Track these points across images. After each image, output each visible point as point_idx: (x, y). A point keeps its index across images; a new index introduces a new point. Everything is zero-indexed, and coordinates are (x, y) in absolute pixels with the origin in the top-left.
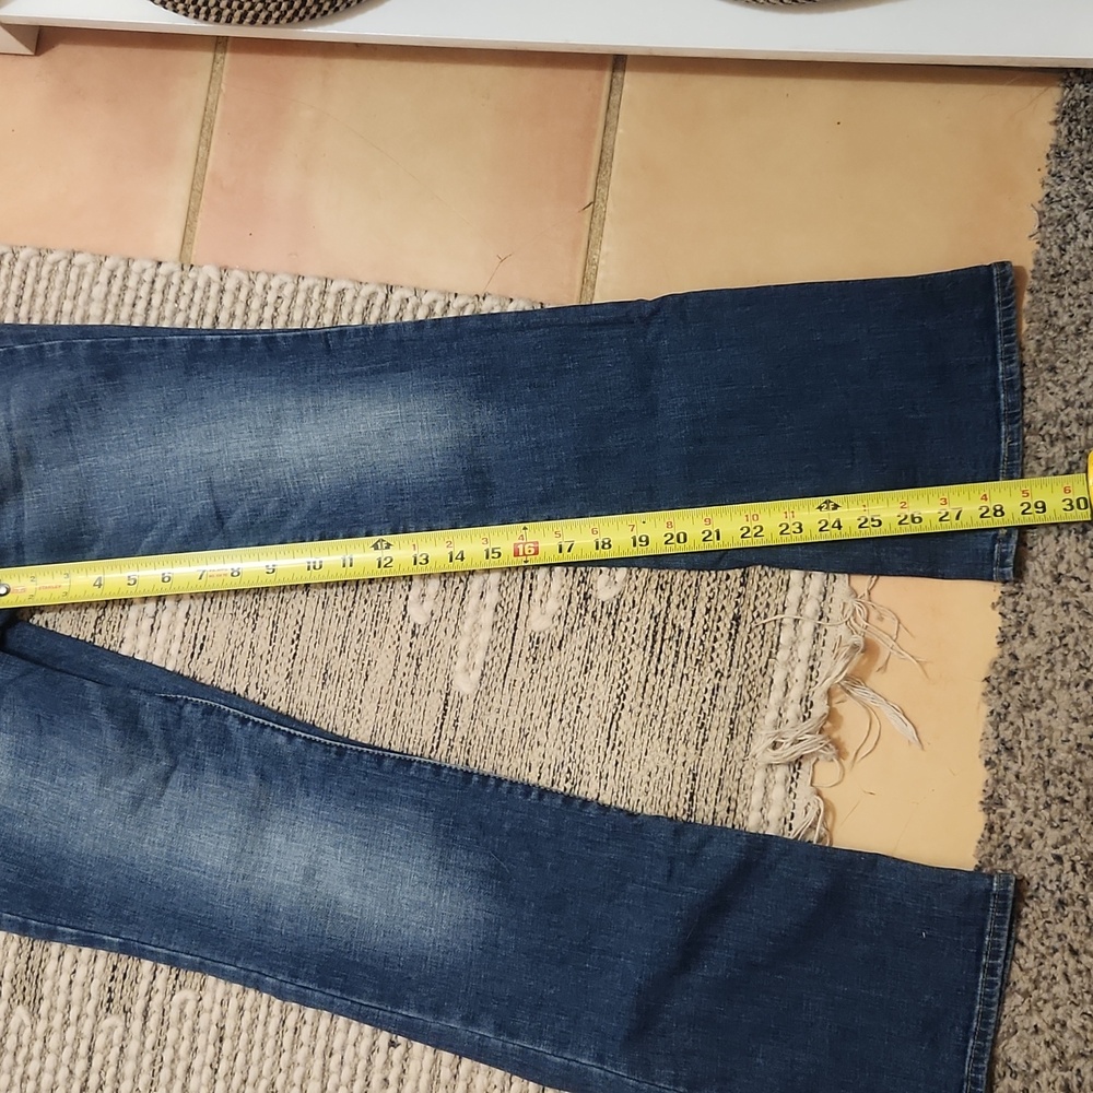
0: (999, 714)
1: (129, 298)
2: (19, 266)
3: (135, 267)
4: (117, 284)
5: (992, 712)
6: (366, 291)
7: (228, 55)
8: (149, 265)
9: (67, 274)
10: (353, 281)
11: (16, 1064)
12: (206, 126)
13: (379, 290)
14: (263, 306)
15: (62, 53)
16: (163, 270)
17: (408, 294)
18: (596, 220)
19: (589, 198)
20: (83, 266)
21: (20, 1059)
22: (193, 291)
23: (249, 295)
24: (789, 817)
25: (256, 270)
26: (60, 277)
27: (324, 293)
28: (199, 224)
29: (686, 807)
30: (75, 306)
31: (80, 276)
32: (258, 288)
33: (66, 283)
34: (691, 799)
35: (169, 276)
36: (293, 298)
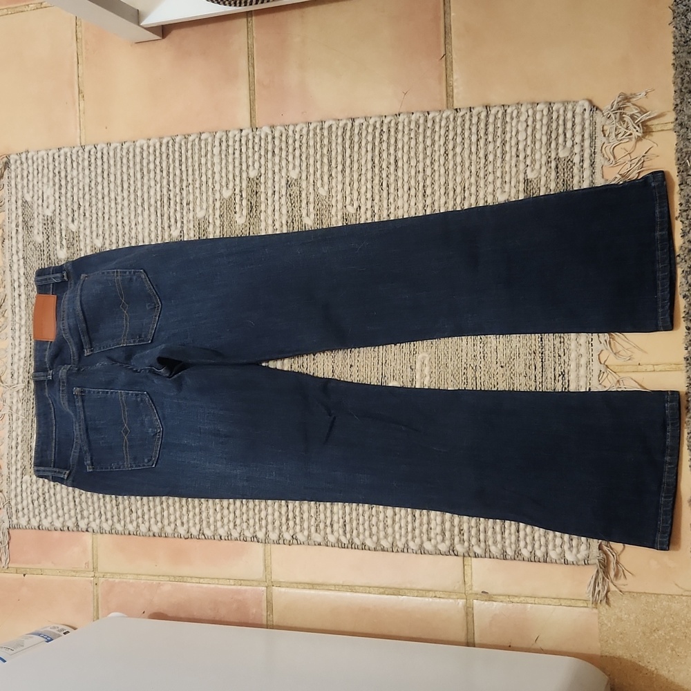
0: (687, 272)
1: (231, 151)
2: (177, 146)
3: (230, 135)
4: (224, 145)
5: (683, 271)
6: (341, 124)
7: (254, 18)
8: (237, 132)
9: (200, 145)
10: (335, 120)
11: (255, 514)
12: (250, 56)
13: (348, 122)
14: (294, 141)
15: (175, 34)
16: (244, 133)
17: (362, 121)
18: (448, 63)
19: (443, 53)
20: (206, 139)
21: (256, 511)
22: (260, 140)
23: (287, 137)
24: (590, 340)
25: (288, 124)
26: (197, 147)
27: (322, 129)
28: (256, 106)
29: (540, 345)
30: (207, 160)
31: (206, 145)
32: (291, 133)
33: (200, 149)
34: (542, 341)
35: (247, 136)
36: (308, 134)
